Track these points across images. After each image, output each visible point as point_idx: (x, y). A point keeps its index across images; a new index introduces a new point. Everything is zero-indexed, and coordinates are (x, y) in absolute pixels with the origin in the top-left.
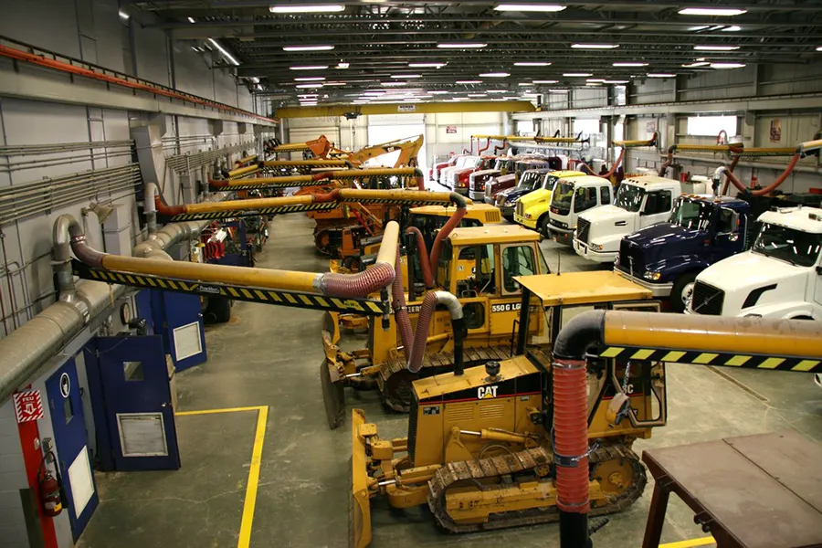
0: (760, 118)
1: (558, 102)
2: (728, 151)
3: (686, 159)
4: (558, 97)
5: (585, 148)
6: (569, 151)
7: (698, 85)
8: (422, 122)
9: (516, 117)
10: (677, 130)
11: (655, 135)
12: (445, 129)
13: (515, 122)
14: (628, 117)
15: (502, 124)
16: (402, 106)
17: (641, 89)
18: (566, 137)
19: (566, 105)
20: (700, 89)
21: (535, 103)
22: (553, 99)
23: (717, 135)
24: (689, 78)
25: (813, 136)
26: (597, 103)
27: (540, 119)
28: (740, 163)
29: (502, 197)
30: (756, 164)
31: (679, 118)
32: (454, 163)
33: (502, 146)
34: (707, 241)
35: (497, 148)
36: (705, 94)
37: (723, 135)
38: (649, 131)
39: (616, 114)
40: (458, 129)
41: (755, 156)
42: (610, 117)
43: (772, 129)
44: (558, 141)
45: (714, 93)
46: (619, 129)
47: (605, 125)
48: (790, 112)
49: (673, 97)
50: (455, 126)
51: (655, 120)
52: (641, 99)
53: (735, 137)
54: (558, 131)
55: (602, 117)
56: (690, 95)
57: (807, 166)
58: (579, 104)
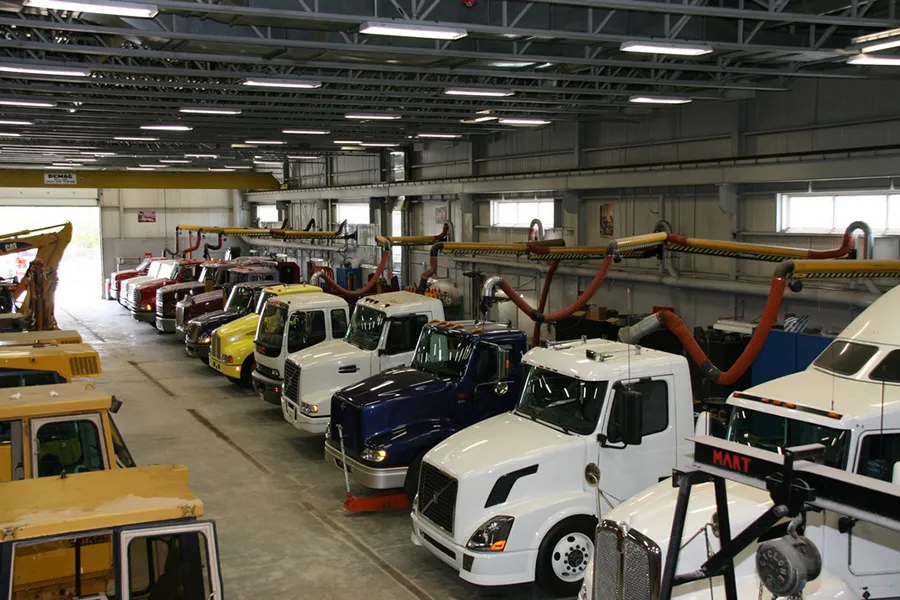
0: (584, 202)
1: (311, 176)
2: (527, 252)
3: (489, 264)
4: (311, 168)
5: (350, 247)
6: (328, 252)
7: (502, 152)
8: (95, 202)
9: (253, 197)
10: (476, 220)
11: (446, 228)
12: (135, 216)
13: (252, 207)
14: (409, 199)
15: (231, 209)
16: (52, 173)
17: (428, 156)
18: (324, 231)
19: (323, 181)
20: (507, 157)
21: (279, 175)
22: (306, 171)
23: (529, 226)
24: (490, 141)
25: (653, 226)
26: (365, 177)
27: (289, 202)
28: (561, 270)
29: (195, 326)
30: (582, 272)
31: (480, 202)
32: (146, 271)
33: (216, 244)
34: (462, 396)
35: (208, 246)
36: (511, 165)
37: (536, 227)
38: (438, 222)
39: (392, 194)
40: (159, 216)
41: (582, 258)
42: (383, 199)
43: (601, 218)
44: (313, 237)
45: (524, 164)
46: (397, 217)
47: (379, 212)
48: (623, 193)
49: (468, 169)
50: (154, 211)
51: (446, 204)
52: (426, 173)
53: (554, 230)
54: (313, 221)
55: (372, 198)
56: (492, 167)
57: (648, 273)
58: (342, 179)
